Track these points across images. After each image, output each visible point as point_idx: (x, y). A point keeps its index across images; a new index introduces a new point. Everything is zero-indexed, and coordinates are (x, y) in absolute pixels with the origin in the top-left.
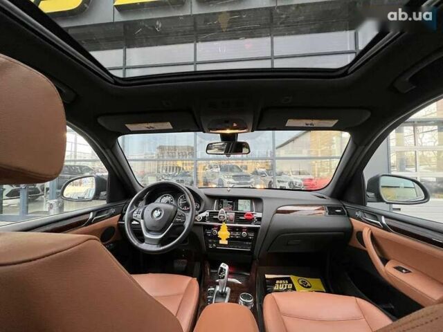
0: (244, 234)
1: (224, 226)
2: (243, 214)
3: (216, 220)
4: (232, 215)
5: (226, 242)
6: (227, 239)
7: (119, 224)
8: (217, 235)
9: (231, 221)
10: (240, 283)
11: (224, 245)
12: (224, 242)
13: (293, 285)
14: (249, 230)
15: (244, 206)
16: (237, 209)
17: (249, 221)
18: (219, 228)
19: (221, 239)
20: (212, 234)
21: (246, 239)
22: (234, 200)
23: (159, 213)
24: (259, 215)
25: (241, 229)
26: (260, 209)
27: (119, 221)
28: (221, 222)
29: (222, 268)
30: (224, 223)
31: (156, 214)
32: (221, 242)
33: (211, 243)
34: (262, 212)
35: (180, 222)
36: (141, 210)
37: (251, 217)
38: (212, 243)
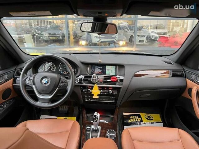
0: (110, 91)
1: (96, 87)
2: (109, 78)
3: (90, 82)
4: (101, 78)
5: (97, 97)
6: (98, 95)
7: (13, 86)
8: (91, 92)
9: (101, 83)
10: (107, 122)
11: (96, 99)
12: (96, 97)
13: (141, 119)
14: (114, 89)
15: (111, 71)
16: (105, 73)
17: (114, 83)
18: (92, 88)
19: (94, 95)
20: (87, 91)
21: (112, 95)
22: (103, 66)
23: (47, 80)
24: (122, 78)
25: (108, 88)
26: (122, 74)
27: (13, 84)
28: (94, 84)
29: (95, 116)
30: (96, 84)
31: (44, 81)
32: (94, 97)
33: (86, 98)
34: (124, 76)
35: (63, 87)
36: (32, 78)
37: (116, 80)
38: (88, 98)
